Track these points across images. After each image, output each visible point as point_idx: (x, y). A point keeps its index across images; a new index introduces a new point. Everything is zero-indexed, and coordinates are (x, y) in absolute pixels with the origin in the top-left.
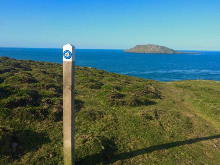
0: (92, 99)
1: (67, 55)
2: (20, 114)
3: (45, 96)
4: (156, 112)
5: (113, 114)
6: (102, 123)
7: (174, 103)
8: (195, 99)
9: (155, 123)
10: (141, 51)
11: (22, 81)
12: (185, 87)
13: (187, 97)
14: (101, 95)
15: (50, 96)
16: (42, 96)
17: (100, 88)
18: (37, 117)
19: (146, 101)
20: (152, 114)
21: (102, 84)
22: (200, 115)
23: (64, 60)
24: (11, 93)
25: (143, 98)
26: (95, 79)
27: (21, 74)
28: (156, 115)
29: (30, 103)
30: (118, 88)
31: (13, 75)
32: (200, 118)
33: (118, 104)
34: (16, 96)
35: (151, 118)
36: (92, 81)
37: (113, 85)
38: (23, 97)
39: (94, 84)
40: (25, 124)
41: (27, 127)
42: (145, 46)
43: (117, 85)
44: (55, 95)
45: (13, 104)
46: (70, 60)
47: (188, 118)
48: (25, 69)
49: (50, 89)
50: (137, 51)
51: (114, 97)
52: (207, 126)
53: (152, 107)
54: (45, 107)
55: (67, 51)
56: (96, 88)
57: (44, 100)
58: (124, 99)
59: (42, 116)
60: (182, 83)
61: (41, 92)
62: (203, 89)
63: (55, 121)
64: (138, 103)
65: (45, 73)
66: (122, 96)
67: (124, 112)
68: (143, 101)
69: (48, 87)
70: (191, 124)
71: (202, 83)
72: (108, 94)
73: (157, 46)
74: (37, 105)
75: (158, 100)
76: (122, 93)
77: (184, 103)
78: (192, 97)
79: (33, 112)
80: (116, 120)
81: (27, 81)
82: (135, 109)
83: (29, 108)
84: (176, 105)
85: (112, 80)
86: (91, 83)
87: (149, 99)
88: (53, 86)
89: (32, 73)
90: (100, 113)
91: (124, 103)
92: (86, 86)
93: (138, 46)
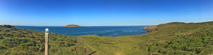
0: (53, 44)
1: (47, 32)
2: (31, 48)
3: (38, 43)
4: (75, 48)
5: (61, 50)
6: (57, 54)
7: (81, 44)
8: (87, 41)
9: (75, 52)
10: (70, 27)
11: (30, 37)
12: (84, 38)
13: (85, 41)
14: (56, 43)
15: (39, 43)
16: (37, 43)
17: (56, 40)
18: (35, 50)
19: (72, 44)
20: (74, 49)
21: (56, 39)
22: (89, 47)
23: (46, 34)
24: (28, 41)
25: (71, 43)
26: (54, 37)
27: (30, 35)
28: (75, 49)
29: (33, 45)
30: (62, 40)
31: (28, 35)
32: (89, 48)
33: (62, 46)
34: (29, 42)
35: (73, 51)
36: (53, 38)
37: (60, 39)
38: (31, 43)
39: (54, 39)
40: (32, 52)
41: (33, 53)
42: (71, 25)
43: (61, 39)
44: (40, 43)
45: (29, 45)
46: (48, 34)
47: (85, 48)
48: (31, 33)
49: (39, 41)
50: (68, 27)
51: (61, 44)
52: (91, 50)
53: (74, 46)
54: (38, 47)
55: (47, 31)
56: (54, 40)
57: (37, 44)
58: (64, 44)
59: (37, 50)
60: (83, 36)
61: (36, 41)
62: (90, 38)
63: (41, 52)
64: (69, 45)
65: (37, 35)
66: (64, 43)
67: (65, 49)
68: (71, 44)
69: (38, 40)
70: (86, 50)
71: (89, 36)
72: (59, 43)
73: (75, 25)
74: (35, 46)
75: (76, 44)
76: (64, 42)
77: (84, 43)
78: (86, 41)
79: (34, 48)
80: (62, 52)
81: (32, 38)
82: (68, 48)
83: (33, 47)
84: (82, 44)
85: (60, 37)
86: (53, 39)
87: (73, 43)
88: (40, 40)
89: (33, 34)
90: (56, 50)
91: (64, 46)
92: (51, 40)
93: (68, 25)
